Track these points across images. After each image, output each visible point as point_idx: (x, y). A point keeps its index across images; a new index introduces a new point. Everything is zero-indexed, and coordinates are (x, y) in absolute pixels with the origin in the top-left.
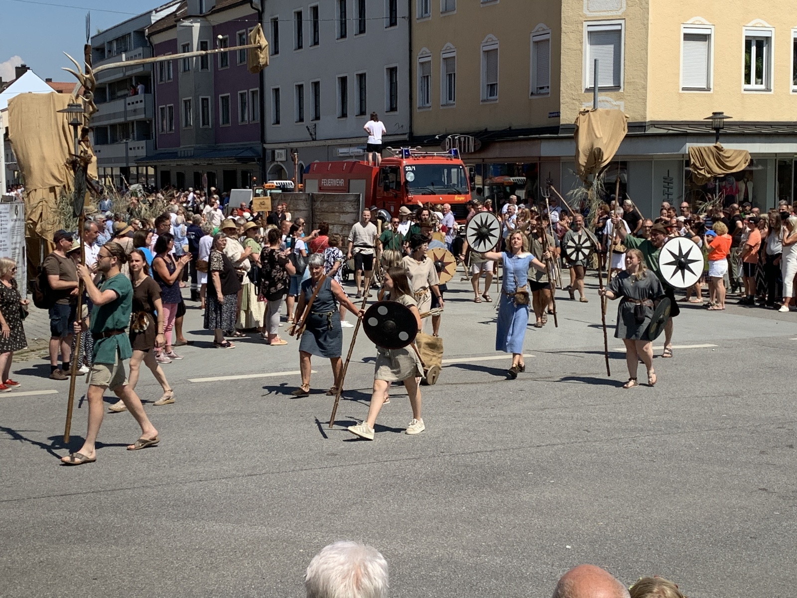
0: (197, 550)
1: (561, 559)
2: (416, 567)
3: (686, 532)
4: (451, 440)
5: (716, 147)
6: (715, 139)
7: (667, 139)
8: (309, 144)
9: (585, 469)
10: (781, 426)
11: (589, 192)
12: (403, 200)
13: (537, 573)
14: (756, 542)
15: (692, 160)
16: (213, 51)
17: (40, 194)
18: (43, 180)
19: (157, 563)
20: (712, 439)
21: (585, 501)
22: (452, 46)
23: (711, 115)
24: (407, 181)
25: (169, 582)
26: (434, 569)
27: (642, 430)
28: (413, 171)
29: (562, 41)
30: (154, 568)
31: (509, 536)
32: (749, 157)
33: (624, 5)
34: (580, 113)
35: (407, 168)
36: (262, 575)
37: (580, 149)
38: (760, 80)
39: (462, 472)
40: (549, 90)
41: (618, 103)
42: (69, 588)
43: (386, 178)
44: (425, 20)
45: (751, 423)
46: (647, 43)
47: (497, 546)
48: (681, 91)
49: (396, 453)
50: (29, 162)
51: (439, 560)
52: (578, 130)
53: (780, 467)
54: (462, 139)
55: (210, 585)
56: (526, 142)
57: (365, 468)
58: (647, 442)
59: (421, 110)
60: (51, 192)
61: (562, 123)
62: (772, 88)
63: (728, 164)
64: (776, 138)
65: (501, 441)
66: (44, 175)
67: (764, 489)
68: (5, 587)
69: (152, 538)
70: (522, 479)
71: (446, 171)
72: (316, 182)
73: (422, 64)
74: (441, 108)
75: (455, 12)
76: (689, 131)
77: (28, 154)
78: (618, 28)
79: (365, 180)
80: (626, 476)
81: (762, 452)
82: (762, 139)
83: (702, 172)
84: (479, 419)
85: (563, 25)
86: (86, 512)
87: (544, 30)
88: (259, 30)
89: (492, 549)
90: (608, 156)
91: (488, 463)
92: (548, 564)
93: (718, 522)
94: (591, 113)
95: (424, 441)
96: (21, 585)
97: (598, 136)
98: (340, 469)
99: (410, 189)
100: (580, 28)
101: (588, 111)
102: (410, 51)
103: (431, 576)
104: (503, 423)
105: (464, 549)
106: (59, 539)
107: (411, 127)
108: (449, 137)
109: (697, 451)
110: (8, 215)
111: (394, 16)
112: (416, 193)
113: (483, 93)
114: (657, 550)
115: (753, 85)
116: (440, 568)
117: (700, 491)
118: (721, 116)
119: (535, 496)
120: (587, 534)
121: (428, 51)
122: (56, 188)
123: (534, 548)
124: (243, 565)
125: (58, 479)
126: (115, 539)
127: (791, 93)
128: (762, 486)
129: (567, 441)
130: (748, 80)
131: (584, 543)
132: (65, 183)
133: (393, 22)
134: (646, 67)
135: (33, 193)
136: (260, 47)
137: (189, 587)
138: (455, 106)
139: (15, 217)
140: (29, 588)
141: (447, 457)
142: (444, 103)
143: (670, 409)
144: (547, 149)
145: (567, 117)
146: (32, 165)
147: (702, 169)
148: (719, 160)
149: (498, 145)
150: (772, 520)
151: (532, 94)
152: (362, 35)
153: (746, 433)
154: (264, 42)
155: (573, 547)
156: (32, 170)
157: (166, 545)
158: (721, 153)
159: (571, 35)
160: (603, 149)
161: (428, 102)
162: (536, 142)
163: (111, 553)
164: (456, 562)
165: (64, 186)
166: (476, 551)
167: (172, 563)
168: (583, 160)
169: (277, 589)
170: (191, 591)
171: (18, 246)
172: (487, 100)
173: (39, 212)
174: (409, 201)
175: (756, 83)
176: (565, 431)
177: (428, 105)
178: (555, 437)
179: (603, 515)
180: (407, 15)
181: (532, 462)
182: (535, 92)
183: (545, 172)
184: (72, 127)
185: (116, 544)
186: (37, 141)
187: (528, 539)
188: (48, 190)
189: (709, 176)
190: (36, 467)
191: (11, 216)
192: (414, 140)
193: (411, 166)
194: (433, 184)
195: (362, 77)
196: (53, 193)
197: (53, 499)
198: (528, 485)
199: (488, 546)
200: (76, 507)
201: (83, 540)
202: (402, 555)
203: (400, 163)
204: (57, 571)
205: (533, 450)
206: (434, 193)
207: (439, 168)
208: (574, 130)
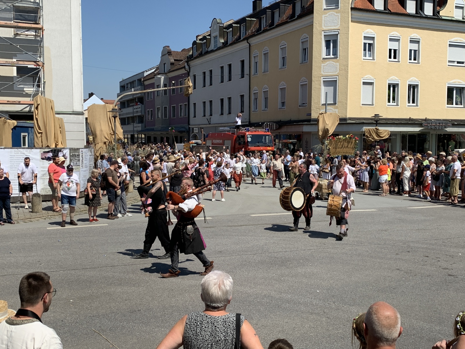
0: (167, 289)
1: (315, 296)
2: (255, 298)
3: (366, 286)
4: (268, 247)
5: (376, 128)
6: (375, 125)
7: (355, 125)
8: (208, 126)
9: (324, 259)
10: (404, 243)
11: (323, 147)
12: (246, 149)
13: (305, 301)
14: (395, 290)
15: (366, 134)
16: (170, 88)
17: (100, 145)
18: (101, 139)
19: (151, 294)
20: (376, 248)
21: (324, 273)
22: (267, 87)
23: (374, 115)
24: (248, 141)
25: (156, 302)
26: (263, 299)
27: (347, 244)
28: (250, 137)
29: (312, 85)
30: (150, 296)
31: (293, 286)
32: (390, 133)
33: (338, 70)
34: (320, 114)
35: (248, 136)
36: (193, 300)
37: (320, 128)
38: (394, 101)
39: (273, 260)
40: (307, 105)
41: (335, 110)
42: (116, 304)
43: (240, 139)
44: (256, 75)
45: (392, 242)
46: (347, 85)
47: (288, 290)
48: (361, 106)
49: (246, 252)
50: (95, 132)
51: (265, 296)
52: (319, 121)
53: (404, 260)
54: (271, 124)
55: (172, 304)
56: (297, 126)
57: (233, 258)
58: (349, 249)
59: (254, 112)
60: (104, 144)
61: (312, 118)
62: (399, 104)
63: (381, 135)
64: (400, 125)
65: (289, 248)
66: (102, 137)
67: (398, 269)
68: (90, 303)
69: (148, 284)
70: (298, 263)
71: (264, 137)
72: (211, 141)
73: (254, 93)
74: (262, 111)
75: (268, 72)
76: (364, 122)
77: (95, 129)
78: (336, 79)
79: (231, 141)
80: (341, 263)
81: (397, 254)
82: (395, 125)
83: (370, 139)
84: (279, 239)
85: (313, 78)
86: (122, 273)
87: (305, 80)
88: (189, 80)
89: (287, 291)
90: (331, 132)
91: (284, 257)
92: (309, 298)
93: (379, 282)
94: (324, 114)
95: (257, 247)
96: (96, 302)
97: (327, 123)
98: (223, 258)
99: (249, 144)
100: (320, 79)
101: (323, 113)
102: (250, 88)
103: (262, 302)
104: (290, 240)
105: (275, 291)
106: (111, 284)
107: (249, 119)
108: (265, 123)
109: (370, 253)
110: (88, 153)
111: (243, 74)
112: (252, 146)
113: (279, 105)
114: (354, 293)
115: (391, 103)
116: (265, 299)
117: (371, 269)
118: (378, 116)
119: (303, 270)
120: (325, 286)
121: (257, 88)
122: (107, 143)
123: (304, 291)
124: (185, 296)
125: (110, 260)
126: (133, 284)
127: (407, 107)
128: (397, 268)
129: (316, 248)
130: (389, 101)
131: (324, 290)
132: (110, 141)
133: (243, 76)
134: (347, 95)
135: (97, 144)
136: (189, 86)
137: (164, 304)
138: (268, 111)
139: (90, 154)
140: (100, 303)
141: (267, 254)
142: (263, 109)
143: (358, 236)
144: (306, 129)
145: (314, 116)
146: (97, 133)
147: (370, 138)
148: (377, 134)
149: (285, 127)
150: (402, 282)
151: (300, 106)
152: (230, 82)
153: (390, 246)
154: (191, 84)
155: (320, 291)
156: (97, 135)
157: (154, 287)
158: (378, 131)
159: (316, 82)
160: (329, 129)
161: (256, 109)
162: (301, 126)
163: (132, 290)
164: (272, 296)
165: (110, 142)
166: (280, 292)
167: (157, 294)
168: (320, 133)
169: (199, 305)
170: (165, 306)
171: (92, 166)
172: (281, 109)
173: (100, 152)
174: (249, 149)
175: (393, 103)
176: (315, 244)
177: (256, 110)
178: (311, 246)
179: (332, 278)
180: (248, 73)
181: (302, 256)
182: (301, 105)
183: (305, 138)
184: (113, 118)
185: (134, 286)
186: (99, 124)
187: (301, 288)
188: (103, 143)
189: (373, 140)
190: (101, 255)
191: (89, 153)
192: (251, 125)
193: (250, 135)
194: (258, 143)
195: (230, 99)
196: (105, 145)
197: (109, 268)
198: (300, 266)
199: (285, 290)
200: (117, 271)
201: (121, 284)
202: (250, 293)
203: (245, 134)
204: (111, 297)
205: (302, 252)
206: (259, 146)
207: (261, 136)
208: (317, 121)
